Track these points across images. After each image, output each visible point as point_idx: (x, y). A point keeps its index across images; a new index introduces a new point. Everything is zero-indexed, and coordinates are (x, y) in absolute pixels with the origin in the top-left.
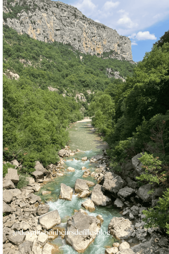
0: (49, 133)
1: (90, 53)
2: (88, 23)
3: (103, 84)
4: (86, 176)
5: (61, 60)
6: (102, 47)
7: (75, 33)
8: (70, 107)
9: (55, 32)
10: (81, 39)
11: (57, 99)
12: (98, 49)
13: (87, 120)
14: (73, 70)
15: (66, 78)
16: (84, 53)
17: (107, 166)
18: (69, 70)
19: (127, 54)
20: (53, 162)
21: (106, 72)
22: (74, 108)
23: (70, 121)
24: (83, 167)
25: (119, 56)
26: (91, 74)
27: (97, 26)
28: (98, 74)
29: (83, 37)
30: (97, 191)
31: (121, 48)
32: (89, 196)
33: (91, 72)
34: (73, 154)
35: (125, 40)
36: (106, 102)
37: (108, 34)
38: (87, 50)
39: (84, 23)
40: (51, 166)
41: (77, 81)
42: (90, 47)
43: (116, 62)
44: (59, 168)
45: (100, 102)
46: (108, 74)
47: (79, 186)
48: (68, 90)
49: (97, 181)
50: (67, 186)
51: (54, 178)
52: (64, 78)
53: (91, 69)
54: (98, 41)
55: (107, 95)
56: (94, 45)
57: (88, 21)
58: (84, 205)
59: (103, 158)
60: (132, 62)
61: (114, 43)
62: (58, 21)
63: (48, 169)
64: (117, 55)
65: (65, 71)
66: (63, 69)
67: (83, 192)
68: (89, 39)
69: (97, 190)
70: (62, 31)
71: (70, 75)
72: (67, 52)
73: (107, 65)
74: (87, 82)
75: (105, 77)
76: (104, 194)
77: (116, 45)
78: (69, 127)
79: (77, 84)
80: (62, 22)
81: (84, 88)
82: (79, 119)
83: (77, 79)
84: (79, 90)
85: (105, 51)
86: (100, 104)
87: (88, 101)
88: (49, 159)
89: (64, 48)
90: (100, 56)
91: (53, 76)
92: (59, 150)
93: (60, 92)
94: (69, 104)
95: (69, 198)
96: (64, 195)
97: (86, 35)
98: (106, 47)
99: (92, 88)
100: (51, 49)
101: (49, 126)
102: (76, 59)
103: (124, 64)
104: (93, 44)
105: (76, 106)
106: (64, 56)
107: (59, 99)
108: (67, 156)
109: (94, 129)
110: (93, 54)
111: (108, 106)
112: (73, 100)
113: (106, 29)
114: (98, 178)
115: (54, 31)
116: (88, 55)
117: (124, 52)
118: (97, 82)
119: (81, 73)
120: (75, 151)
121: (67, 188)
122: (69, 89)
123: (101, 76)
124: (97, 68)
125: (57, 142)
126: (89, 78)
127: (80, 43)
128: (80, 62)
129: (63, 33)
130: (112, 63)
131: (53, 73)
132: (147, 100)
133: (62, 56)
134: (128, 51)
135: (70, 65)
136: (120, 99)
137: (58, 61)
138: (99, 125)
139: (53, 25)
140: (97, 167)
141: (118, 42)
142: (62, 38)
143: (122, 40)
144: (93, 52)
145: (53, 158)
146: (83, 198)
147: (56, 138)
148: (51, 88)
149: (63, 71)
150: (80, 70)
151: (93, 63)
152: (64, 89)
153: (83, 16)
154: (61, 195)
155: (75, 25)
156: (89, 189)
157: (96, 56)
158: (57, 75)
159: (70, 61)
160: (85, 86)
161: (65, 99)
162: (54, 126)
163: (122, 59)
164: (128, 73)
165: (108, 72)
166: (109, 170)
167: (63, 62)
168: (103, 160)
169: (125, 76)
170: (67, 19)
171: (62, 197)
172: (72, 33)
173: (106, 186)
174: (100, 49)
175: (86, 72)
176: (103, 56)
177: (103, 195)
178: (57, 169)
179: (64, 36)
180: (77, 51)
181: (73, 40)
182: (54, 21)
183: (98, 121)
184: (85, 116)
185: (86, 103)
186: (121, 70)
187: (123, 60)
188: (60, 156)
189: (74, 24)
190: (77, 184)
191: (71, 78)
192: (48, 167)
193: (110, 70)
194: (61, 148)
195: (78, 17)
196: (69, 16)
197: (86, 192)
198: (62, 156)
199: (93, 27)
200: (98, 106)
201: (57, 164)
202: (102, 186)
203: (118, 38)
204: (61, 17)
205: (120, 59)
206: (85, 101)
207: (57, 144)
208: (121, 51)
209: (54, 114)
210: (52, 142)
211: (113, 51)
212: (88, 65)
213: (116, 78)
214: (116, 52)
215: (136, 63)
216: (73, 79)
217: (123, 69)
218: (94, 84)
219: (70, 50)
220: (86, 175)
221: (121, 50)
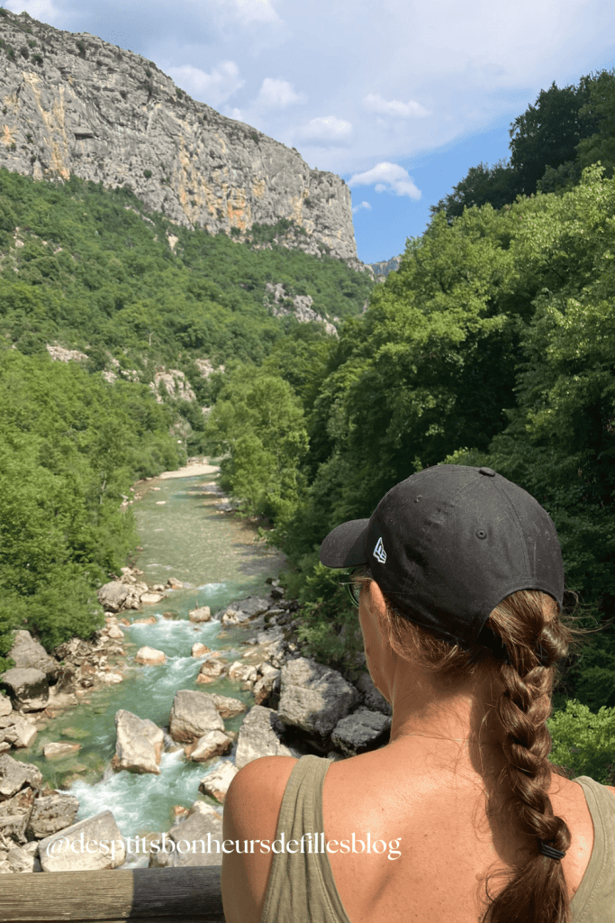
0: (61, 520)
1: (206, 224)
2: (199, 117)
3: (254, 339)
4: (210, 680)
5: (95, 248)
6: (249, 205)
7: (149, 151)
8: (132, 421)
9: (72, 142)
10: (171, 174)
11: (83, 391)
12: (235, 211)
13: (201, 468)
14: (144, 286)
15: (117, 315)
16: (182, 224)
17: (287, 639)
18: (129, 283)
19: (339, 236)
20: (79, 632)
21: (266, 297)
22: (150, 423)
23: (136, 471)
24: (197, 647)
25: (308, 240)
26: (209, 302)
27: (229, 130)
28: (237, 301)
29: (179, 168)
30: (256, 732)
31: (316, 212)
32: (226, 751)
33: (209, 293)
34: (155, 598)
35: (331, 185)
36: (271, 405)
37: (269, 163)
38: (194, 214)
39: (183, 117)
40: (74, 645)
41: (160, 327)
42: (204, 205)
43: (301, 261)
44: (103, 652)
45: (249, 405)
46: (271, 303)
47: (188, 718)
48: (126, 359)
49: (253, 695)
50: (141, 720)
51: (86, 691)
52: (109, 314)
53: (212, 284)
54: (235, 184)
55: (274, 380)
56: (220, 198)
57: (196, 111)
58: (210, 788)
59: (269, 608)
60: (355, 265)
61: (292, 194)
62: (84, 105)
63: (63, 659)
64: (302, 238)
65: (112, 290)
66: (104, 280)
67: (201, 740)
68: (199, 174)
69: (257, 728)
70: (100, 143)
71: (133, 303)
72: (120, 219)
73: (267, 270)
74: (195, 331)
75: (262, 315)
76: (282, 742)
77: (300, 203)
78: (131, 496)
79: (160, 337)
80: (100, 109)
81: (185, 352)
82: (168, 464)
83: (159, 317)
84: (168, 358)
85: (261, 222)
86: (251, 412)
87: (201, 400)
88: (64, 622)
89: (110, 205)
90: (243, 239)
91: (65, 305)
92: (100, 584)
93: (93, 364)
94: (131, 411)
95: (149, 763)
96: (131, 753)
97: (190, 161)
98: (263, 205)
99: (215, 353)
100: (58, 205)
101: (60, 492)
102: (154, 246)
103: (329, 272)
104: (215, 195)
105: (156, 416)
106: (106, 234)
107: (90, 393)
108: (133, 608)
109: (231, 503)
110: (215, 228)
111: (280, 418)
112: (144, 393)
113: (260, 144)
114: (255, 683)
115: (68, 140)
116: (198, 233)
117: (326, 227)
118: (234, 333)
119: (174, 295)
120: (162, 587)
121: (140, 726)
122: (127, 355)
123: (249, 308)
124: (232, 279)
125: (91, 556)
126: (203, 315)
127: (168, 188)
128: (167, 255)
129: (104, 148)
130: (287, 266)
131: (67, 296)
132: (424, 400)
133: (100, 233)
134: (341, 226)
135: (131, 266)
136: (322, 396)
137: (84, 252)
138: (248, 487)
139: (66, 116)
140: (249, 644)
141: (307, 191)
142: (101, 166)
143: (319, 184)
144: (218, 223)
145: (80, 614)
146: (202, 760)
147: (89, 538)
148: (59, 348)
149: (104, 288)
150: (168, 285)
151: (216, 261)
152: (108, 353)
153: (180, 93)
154: (121, 755)
155: (150, 122)
156: (225, 726)
157: (226, 236)
158: (81, 301)
159: (131, 252)
160: (191, 346)
161: (114, 391)
162: (76, 492)
163: (321, 251)
164: (342, 301)
165: (272, 296)
166: (296, 650)
167: (104, 254)
168: (272, 615)
169: (333, 311)
170: (117, 100)
171: (125, 763)
172: (137, 150)
173: (292, 710)
174: (241, 213)
175: (191, 295)
176: (251, 238)
177: (278, 743)
178: (96, 659)
179: (107, 160)
180: (156, 218)
181: (140, 177)
182: (70, 102)
183: (246, 472)
184: (190, 454)
185: (196, 408)
186: (319, 291)
187: (322, 255)
188: (105, 606)
189: (145, 120)
190: (180, 711)
191: (135, 314)
192: (61, 651)
193: (279, 291)
194: (109, 577)
195: (158, 94)
196: (124, 89)
197: (215, 736)
198: (111, 607)
199: (217, 135)
200: (241, 417)
201: (97, 638)
202: (272, 710)
203: (304, 178)
204: (95, 92)
205: (313, 253)
206: (189, 400)
207: (90, 562)
208: (317, 224)
209: (75, 449)
210: (71, 556)
211: (287, 221)
212: (199, 270)
213: (300, 318)
214: (298, 226)
215: (370, 268)
216: (145, 319)
217: (325, 286)
218: (222, 338)
219: (131, 213)
220: (209, 676)
221: (317, 220)
